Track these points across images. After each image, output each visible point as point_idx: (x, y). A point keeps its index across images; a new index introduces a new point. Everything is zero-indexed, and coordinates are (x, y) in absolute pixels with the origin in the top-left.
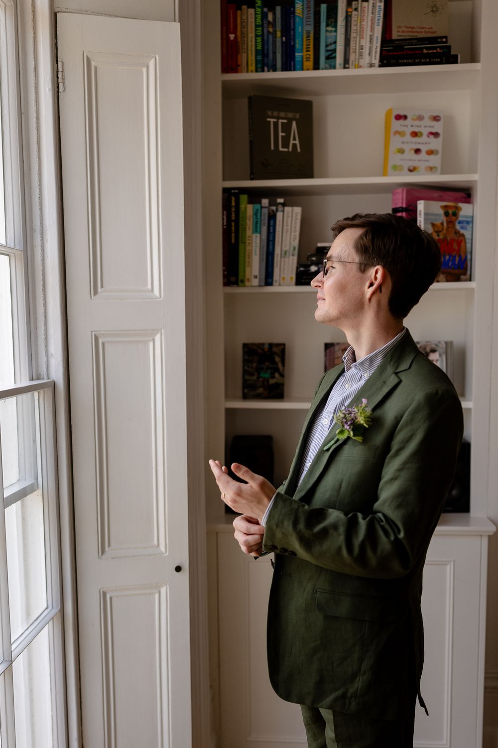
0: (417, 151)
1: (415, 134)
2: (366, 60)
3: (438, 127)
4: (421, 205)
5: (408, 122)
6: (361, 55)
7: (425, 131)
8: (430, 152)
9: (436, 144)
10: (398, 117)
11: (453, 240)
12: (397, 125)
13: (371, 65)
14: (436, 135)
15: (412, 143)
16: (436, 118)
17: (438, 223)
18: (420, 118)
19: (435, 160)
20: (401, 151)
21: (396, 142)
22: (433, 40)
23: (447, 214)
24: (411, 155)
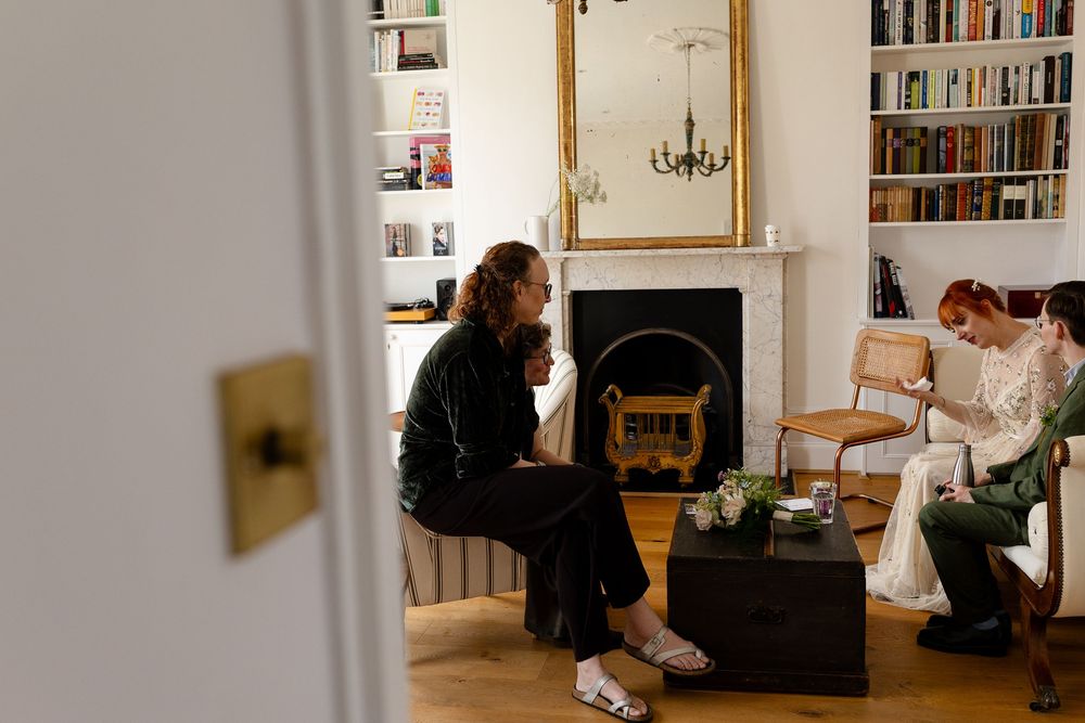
0: (428, 114)
1: (428, 104)
2: (390, 67)
3: (440, 100)
4: (422, 146)
5: (425, 97)
6: (387, 64)
7: (433, 102)
8: (434, 115)
9: (438, 110)
10: (419, 94)
11: (444, 166)
12: (419, 98)
13: (393, 70)
14: (439, 104)
15: (426, 109)
16: (440, 94)
17: (434, 155)
18: (431, 94)
19: (437, 119)
20: (419, 114)
21: (417, 109)
22: (425, 55)
23: (439, 151)
24: (423, 116)
